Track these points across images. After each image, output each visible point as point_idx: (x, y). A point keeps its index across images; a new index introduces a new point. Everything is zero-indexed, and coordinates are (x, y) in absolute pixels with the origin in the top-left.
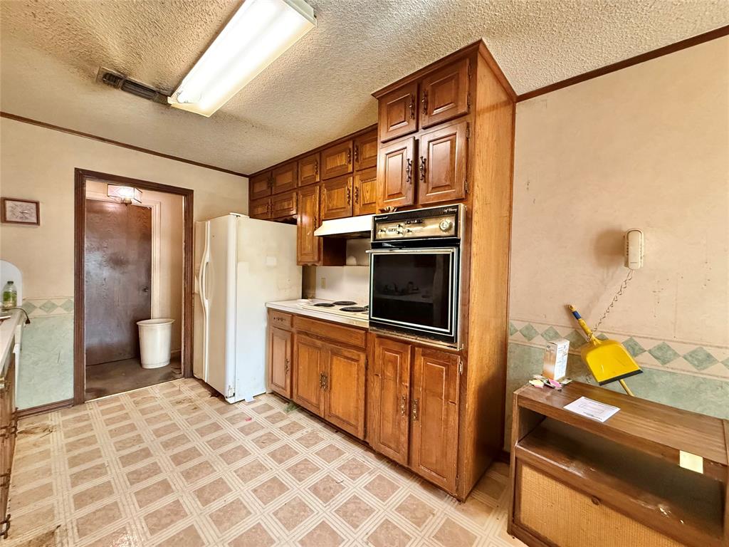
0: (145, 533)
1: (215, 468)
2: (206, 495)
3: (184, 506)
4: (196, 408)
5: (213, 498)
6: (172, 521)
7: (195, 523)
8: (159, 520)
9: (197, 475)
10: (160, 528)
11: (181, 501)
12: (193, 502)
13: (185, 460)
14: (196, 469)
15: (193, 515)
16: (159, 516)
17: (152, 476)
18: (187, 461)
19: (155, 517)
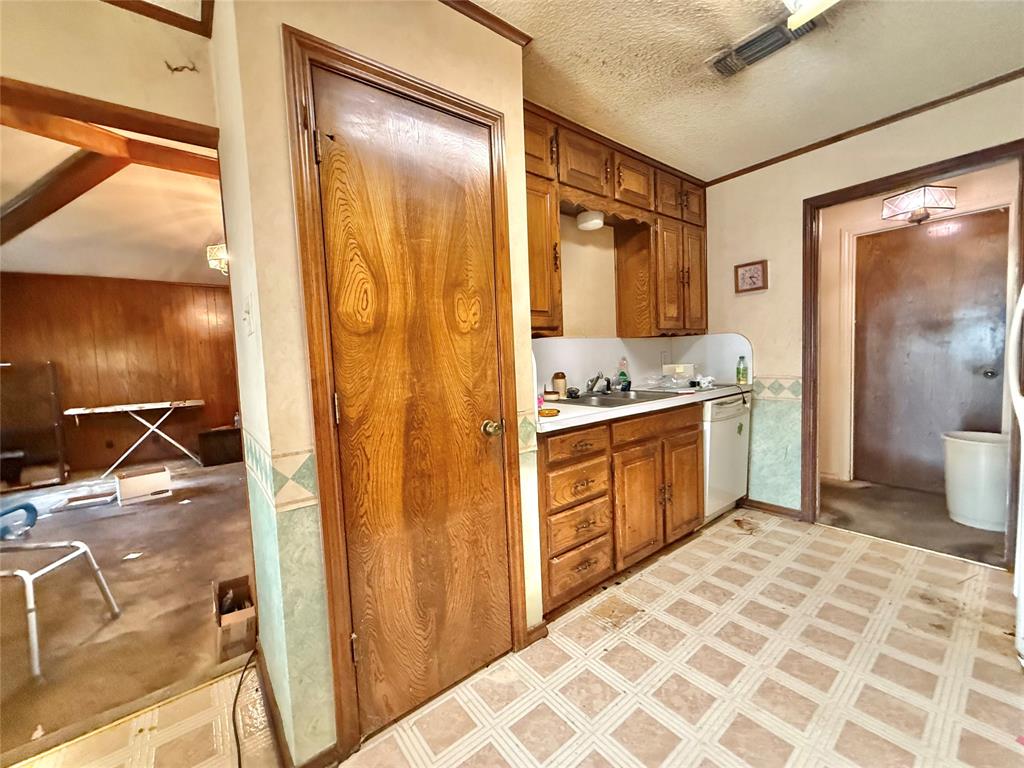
0: (653, 686)
1: (810, 727)
2: (741, 737)
3: (709, 712)
4: (940, 627)
5: (742, 750)
6: (678, 709)
7: (684, 741)
8: (677, 692)
9: (775, 704)
10: (665, 699)
11: (715, 705)
12: (721, 721)
13: (796, 672)
14: (786, 696)
15: (697, 731)
16: (682, 688)
17: (740, 648)
18: (796, 676)
19: (679, 685)
